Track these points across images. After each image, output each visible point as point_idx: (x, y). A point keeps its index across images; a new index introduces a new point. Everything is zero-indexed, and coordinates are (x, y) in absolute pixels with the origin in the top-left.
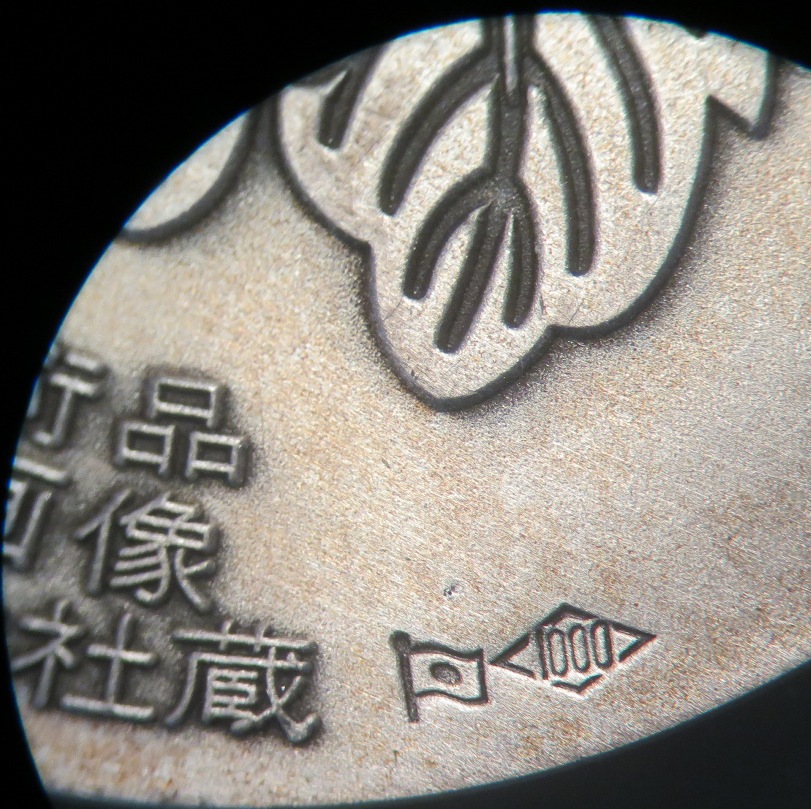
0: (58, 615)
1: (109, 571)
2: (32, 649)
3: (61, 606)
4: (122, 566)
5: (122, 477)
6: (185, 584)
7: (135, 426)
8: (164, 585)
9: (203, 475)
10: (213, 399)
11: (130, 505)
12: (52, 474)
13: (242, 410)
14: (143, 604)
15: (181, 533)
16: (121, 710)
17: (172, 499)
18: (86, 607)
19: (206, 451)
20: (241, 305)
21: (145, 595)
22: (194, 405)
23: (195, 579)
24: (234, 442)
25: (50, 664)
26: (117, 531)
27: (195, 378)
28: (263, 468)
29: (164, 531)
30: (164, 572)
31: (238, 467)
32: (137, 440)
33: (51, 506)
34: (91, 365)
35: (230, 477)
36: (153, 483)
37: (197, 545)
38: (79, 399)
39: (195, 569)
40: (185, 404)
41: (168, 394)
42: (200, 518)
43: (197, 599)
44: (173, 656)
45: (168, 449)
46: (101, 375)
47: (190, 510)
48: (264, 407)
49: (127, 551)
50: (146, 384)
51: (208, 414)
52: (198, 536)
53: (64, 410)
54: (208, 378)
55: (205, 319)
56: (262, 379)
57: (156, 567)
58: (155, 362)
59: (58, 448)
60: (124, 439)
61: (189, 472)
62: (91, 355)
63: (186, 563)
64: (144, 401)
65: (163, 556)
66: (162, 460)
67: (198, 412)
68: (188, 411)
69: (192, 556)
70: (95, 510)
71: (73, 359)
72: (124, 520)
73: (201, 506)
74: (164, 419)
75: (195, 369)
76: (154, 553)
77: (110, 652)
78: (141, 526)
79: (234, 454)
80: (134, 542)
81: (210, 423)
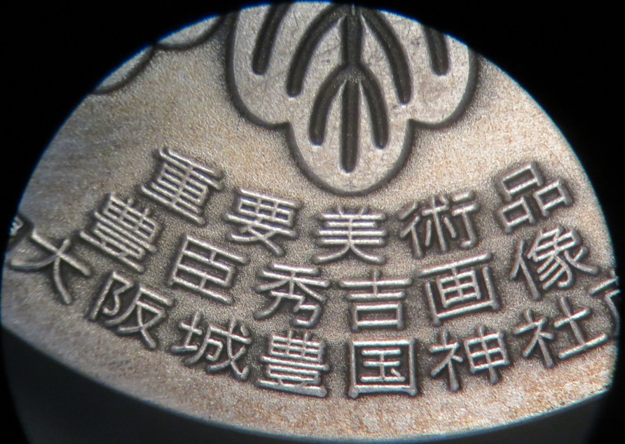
0: (529, 319)
1: (539, 283)
2: (528, 343)
3: (528, 313)
4: (543, 277)
5: (514, 237)
6: (578, 266)
7: (505, 210)
8: (569, 272)
9: (551, 210)
10: (533, 171)
11: (527, 247)
12: (482, 257)
13: (549, 168)
14: (565, 289)
15: (560, 244)
16: (590, 343)
17: (545, 231)
18: (539, 307)
19: (545, 197)
20: (517, 119)
21: (563, 284)
22: (526, 181)
23: (581, 261)
24: (556, 184)
25: (541, 343)
26: (529, 262)
27: (518, 168)
28: (578, 187)
29: (551, 248)
30: (565, 268)
31: (566, 195)
32: (510, 215)
33: (491, 271)
34: (466, 195)
35: (566, 202)
36: (530, 230)
37: (572, 244)
38: (470, 214)
39: (578, 256)
40: (521, 183)
41: (510, 184)
42: (564, 231)
43: (589, 270)
44: (597, 303)
45: (527, 210)
46: (474, 197)
47: (557, 231)
48: (559, 158)
49: (541, 269)
50: (496, 186)
51: (535, 180)
52: (569, 240)
53: (468, 224)
54: (524, 164)
55: (504, 137)
56: (549, 147)
57: (559, 267)
58: (494, 174)
59: (476, 244)
60: (504, 218)
61: (545, 214)
62: (462, 191)
63: (572, 256)
64: (502, 196)
65: (559, 260)
66: (528, 216)
67: (530, 183)
68: (525, 185)
69: (573, 251)
70: (513, 260)
71: (457, 198)
72: (529, 256)
73: (560, 225)
74: (516, 197)
75: (515, 164)
76: (554, 261)
77: (566, 320)
78: (539, 253)
79: (560, 190)
80: (541, 263)
81: (539, 184)
